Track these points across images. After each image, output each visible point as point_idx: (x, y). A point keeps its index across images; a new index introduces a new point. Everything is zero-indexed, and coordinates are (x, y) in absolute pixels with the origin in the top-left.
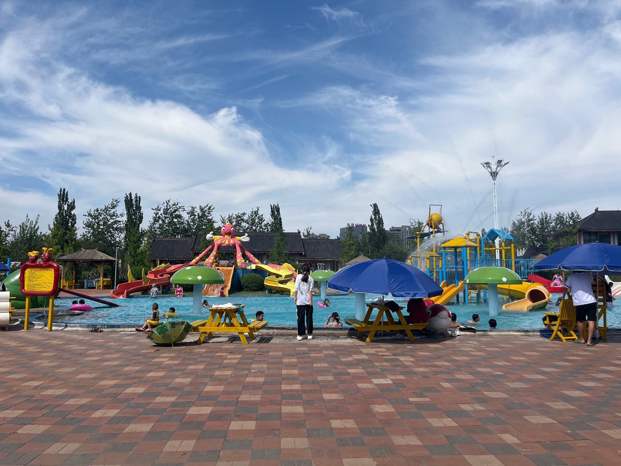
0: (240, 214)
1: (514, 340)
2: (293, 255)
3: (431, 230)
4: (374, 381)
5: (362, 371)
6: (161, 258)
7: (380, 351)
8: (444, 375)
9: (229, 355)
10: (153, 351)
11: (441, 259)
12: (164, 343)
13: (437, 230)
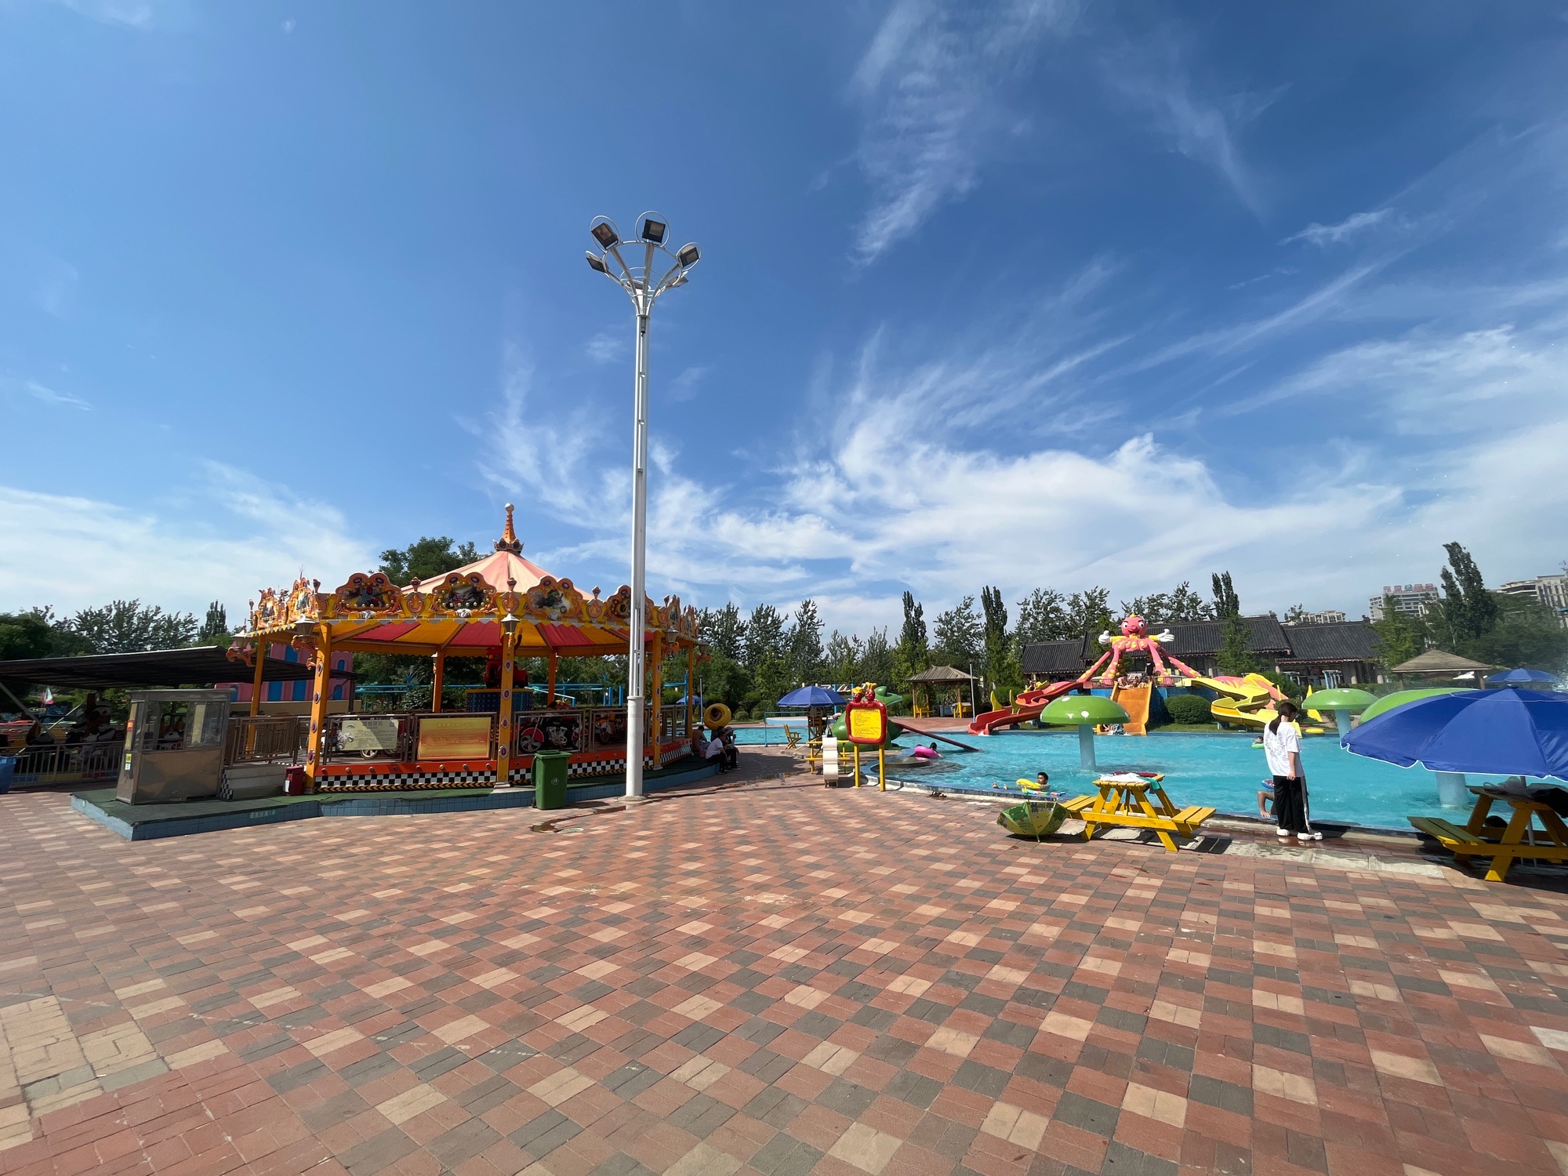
2: (1265, 655)
4: (1540, 1037)
5: (1489, 985)
6: (1039, 671)
7: (1539, 919)
9: (1138, 875)
10: (1007, 847)
12: (1025, 834)
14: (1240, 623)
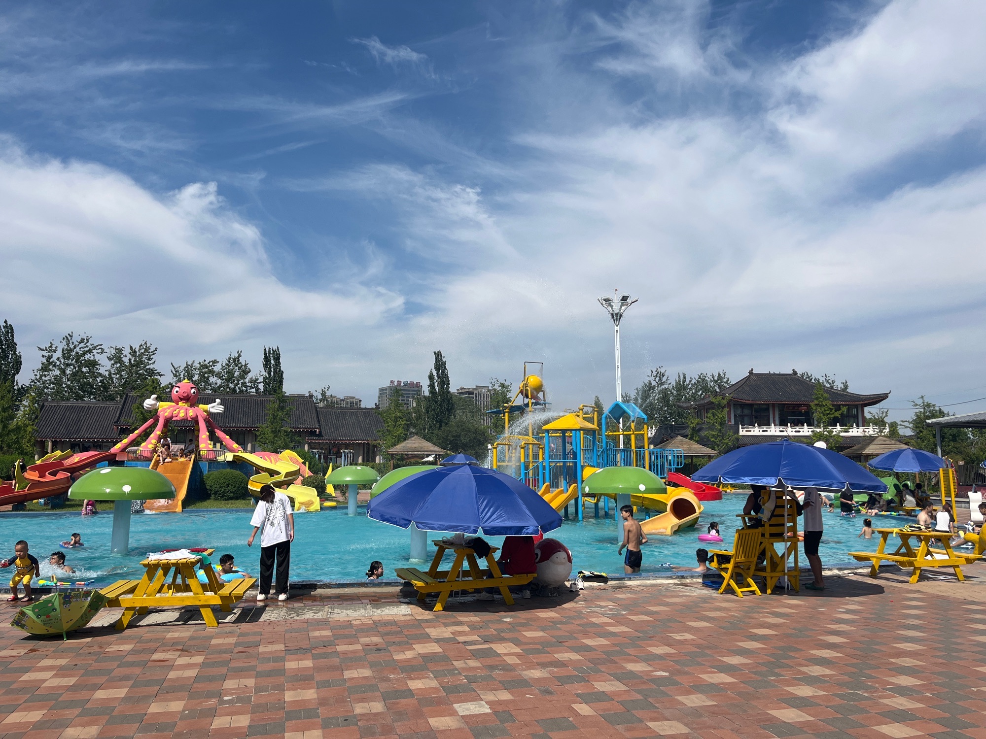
0: (206, 363)
1: (667, 597)
2: (299, 433)
3: (526, 400)
4: (458, 710)
5: (434, 683)
6: (56, 438)
7: (459, 632)
8: (576, 685)
9: (179, 656)
10: (23, 652)
11: (542, 448)
12: (48, 633)
13: (535, 401)
14: (284, 400)
